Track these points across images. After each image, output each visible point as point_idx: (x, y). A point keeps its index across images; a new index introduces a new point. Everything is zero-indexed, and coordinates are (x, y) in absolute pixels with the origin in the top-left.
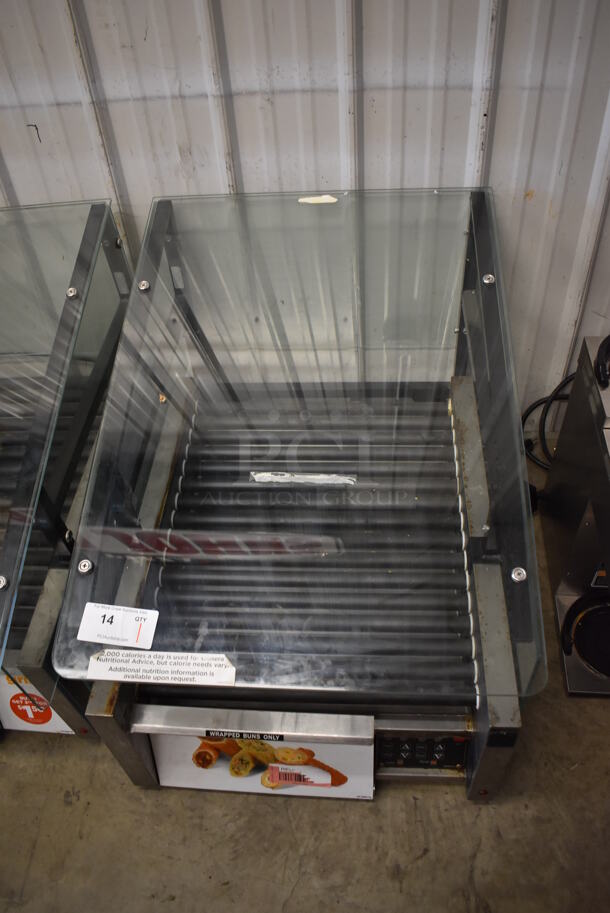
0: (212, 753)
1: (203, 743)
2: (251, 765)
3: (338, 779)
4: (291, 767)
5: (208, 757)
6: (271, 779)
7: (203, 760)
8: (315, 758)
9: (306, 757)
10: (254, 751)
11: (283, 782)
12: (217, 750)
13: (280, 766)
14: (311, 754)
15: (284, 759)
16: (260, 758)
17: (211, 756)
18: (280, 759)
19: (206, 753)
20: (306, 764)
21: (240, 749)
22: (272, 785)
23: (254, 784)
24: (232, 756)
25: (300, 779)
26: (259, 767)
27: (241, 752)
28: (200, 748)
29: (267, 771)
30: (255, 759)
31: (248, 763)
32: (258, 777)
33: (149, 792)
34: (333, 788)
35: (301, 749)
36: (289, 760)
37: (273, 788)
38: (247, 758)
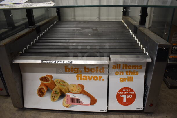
0: (44, 88)
1: (42, 83)
2: (59, 94)
3: (93, 101)
4: (75, 95)
5: (43, 91)
6: (67, 102)
7: (41, 93)
8: (84, 89)
9: (81, 89)
10: (61, 87)
11: (71, 103)
12: (47, 86)
13: (71, 94)
14: (83, 87)
15: (72, 90)
16: (63, 90)
17: (44, 90)
18: (70, 90)
19: (43, 88)
20: (81, 93)
21: (56, 85)
22: (67, 105)
23: (60, 105)
24: (52, 90)
25: (78, 101)
26: (63, 95)
27: (56, 87)
28: (40, 86)
29: (65, 98)
30: (61, 91)
31: (58, 93)
32: (62, 101)
33: (19, 112)
34: (91, 106)
35: (79, 84)
36: (74, 91)
37: (67, 107)
38: (58, 91)
